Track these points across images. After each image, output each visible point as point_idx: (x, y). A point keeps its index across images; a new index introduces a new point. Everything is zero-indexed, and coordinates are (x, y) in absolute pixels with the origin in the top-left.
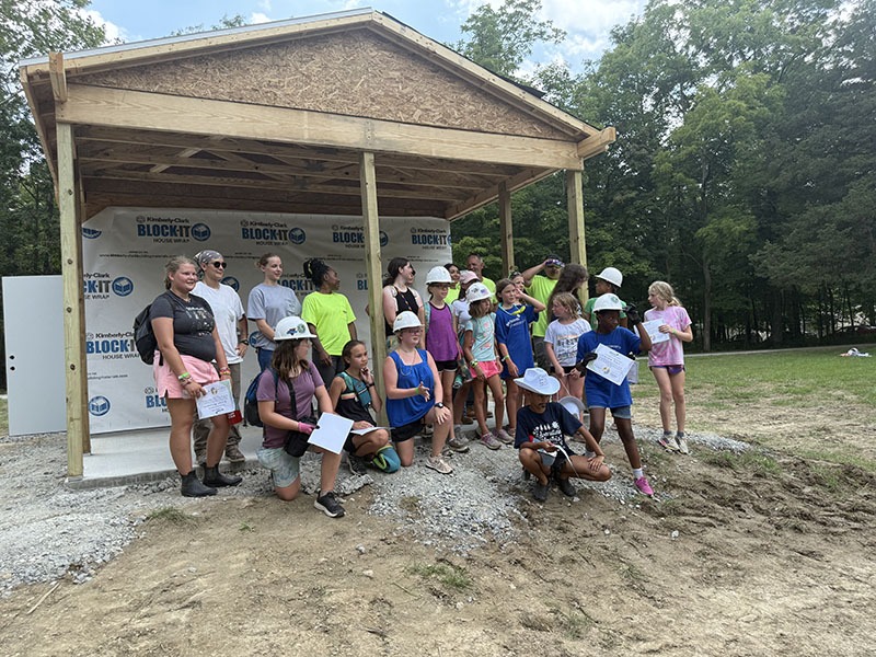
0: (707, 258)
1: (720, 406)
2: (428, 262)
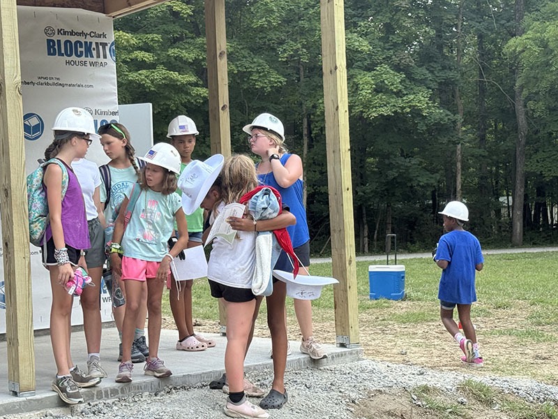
0: (522, 87)
1: (537, 337)
2: (76, 87)
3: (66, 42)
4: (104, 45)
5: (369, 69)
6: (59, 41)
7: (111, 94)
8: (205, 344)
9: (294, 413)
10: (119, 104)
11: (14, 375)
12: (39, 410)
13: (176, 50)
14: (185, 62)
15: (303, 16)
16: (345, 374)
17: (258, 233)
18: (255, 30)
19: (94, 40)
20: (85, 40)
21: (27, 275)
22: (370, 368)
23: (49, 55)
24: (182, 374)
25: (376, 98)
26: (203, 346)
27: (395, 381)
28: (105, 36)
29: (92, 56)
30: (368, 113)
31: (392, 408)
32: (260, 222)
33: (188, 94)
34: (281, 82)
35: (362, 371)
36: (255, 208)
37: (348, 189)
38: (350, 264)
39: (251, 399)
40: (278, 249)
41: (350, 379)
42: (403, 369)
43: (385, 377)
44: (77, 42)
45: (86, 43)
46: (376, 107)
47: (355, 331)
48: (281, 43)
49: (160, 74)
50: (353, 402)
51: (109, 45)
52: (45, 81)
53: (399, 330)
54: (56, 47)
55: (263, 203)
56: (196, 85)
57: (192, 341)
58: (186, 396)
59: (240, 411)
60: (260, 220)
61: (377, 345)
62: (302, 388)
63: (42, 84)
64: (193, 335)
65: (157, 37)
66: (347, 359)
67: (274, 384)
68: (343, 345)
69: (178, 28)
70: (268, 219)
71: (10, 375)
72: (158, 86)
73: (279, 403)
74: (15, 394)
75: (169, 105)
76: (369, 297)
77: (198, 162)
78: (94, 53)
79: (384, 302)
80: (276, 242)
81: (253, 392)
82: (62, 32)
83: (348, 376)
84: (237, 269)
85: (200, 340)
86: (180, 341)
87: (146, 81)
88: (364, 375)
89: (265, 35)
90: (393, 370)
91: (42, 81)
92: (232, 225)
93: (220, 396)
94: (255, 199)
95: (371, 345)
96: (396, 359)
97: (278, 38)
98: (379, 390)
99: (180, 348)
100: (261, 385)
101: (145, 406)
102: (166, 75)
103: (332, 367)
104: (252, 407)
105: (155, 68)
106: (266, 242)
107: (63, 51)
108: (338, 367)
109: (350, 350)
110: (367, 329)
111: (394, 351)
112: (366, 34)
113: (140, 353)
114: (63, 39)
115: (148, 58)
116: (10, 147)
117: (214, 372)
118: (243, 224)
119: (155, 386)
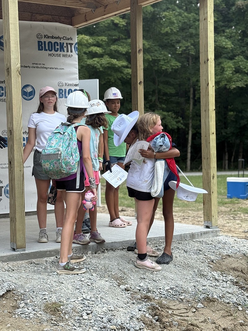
2: (54, 70)
3: (49, 43)
4: (71, 44)
5: (231, 58)
6: (45, 42)
7: (75, 74)
8: (125, 223)
9: (177, 267)
10: (79, 80)
11: (13, 239)
12: (27, 260)
13: (115, 46)
14: (121, 54)
15: (192, 26)
16: (208, 244)
17: (156, 160)
18: (163, 34)
19: (65, 42)
20: (60, 42)
21: (22, 181)
22: (224, 241)
23: (38, 50)
24: (111, 241)
25: (235, 76)
26: (124, 225)
27: (238, 250)
28: (71, 39)
29: (64, 51)
30: (230, 85)
31: (236, 266)
32: (158, 153)
33: (122, 72)
34: (177, 66)
35: (219, 243)
36: (155, 145)
37: (213, 133)
38: (213, 178)
39: (151, 258)
40: (168, 170)
41: (211, 247)
42: (244, 242)
43: (232, 247)
44: (55, 43)
45: (60, 43)
46: (235, 82)
47: (215, 219)
48: (178, 42)
49: (106, 60)
50: (212, 261)
51: (74, 45)
52: (36, 66)
53: (244, 217)
54: (43, 45)
55: (160, 142)
56: (127, 67)
57: (118, 222)
58: (113, 255)
59: (144, 265)
60: (158, 152)
61: (229, 226)
62: (182, 252)
63: (34, 67)
64: (119, 218)
65: (105, 38)
66: (210, 235)
67: (165, 249)
68: (208, 227)
69: (117, 33)
70: (163, 152)
71: (11, 239)
72: (105, 68)
73: (167, 261)
74: (14, 250)
75: (110, 79)
76: (226, 197)
77: (124, 116)
78: (65, 49)
79: (236, 200)
80: (167, 166)
81: (153, 253)
82: (47, 36)
83: (210, 245)
84: (143, 180)
85: (123, 221)
86: (111, 221)
87: (97, 65)
88: (220, 245)
89: (168, 38)
90: (238, 243)
91: (35, 65)
92: (141, 154)
93: (133, 255)
94: (156, 140)
95: (226, 226)
96: (241, 235)
97: (176, 39)
98: (228, 255)
99: (111, 225)
100: (157, 249)
101: (89, 260)
102: (109, 62)
103: (201, 240)
104: (151, 263)
105: (103, 57)
106: (161, 166)
107: (47, 48)
108: (205, 240)
109: (212, 230)
110: (225, 216)
111: (240, 230)
112: (231, 37)
113: (87, 228)
114: (47, 40)
115: (99, 51)
116: (13, 106)
117: (130, 241)
118: (147, 154)
119: (95, 248)
